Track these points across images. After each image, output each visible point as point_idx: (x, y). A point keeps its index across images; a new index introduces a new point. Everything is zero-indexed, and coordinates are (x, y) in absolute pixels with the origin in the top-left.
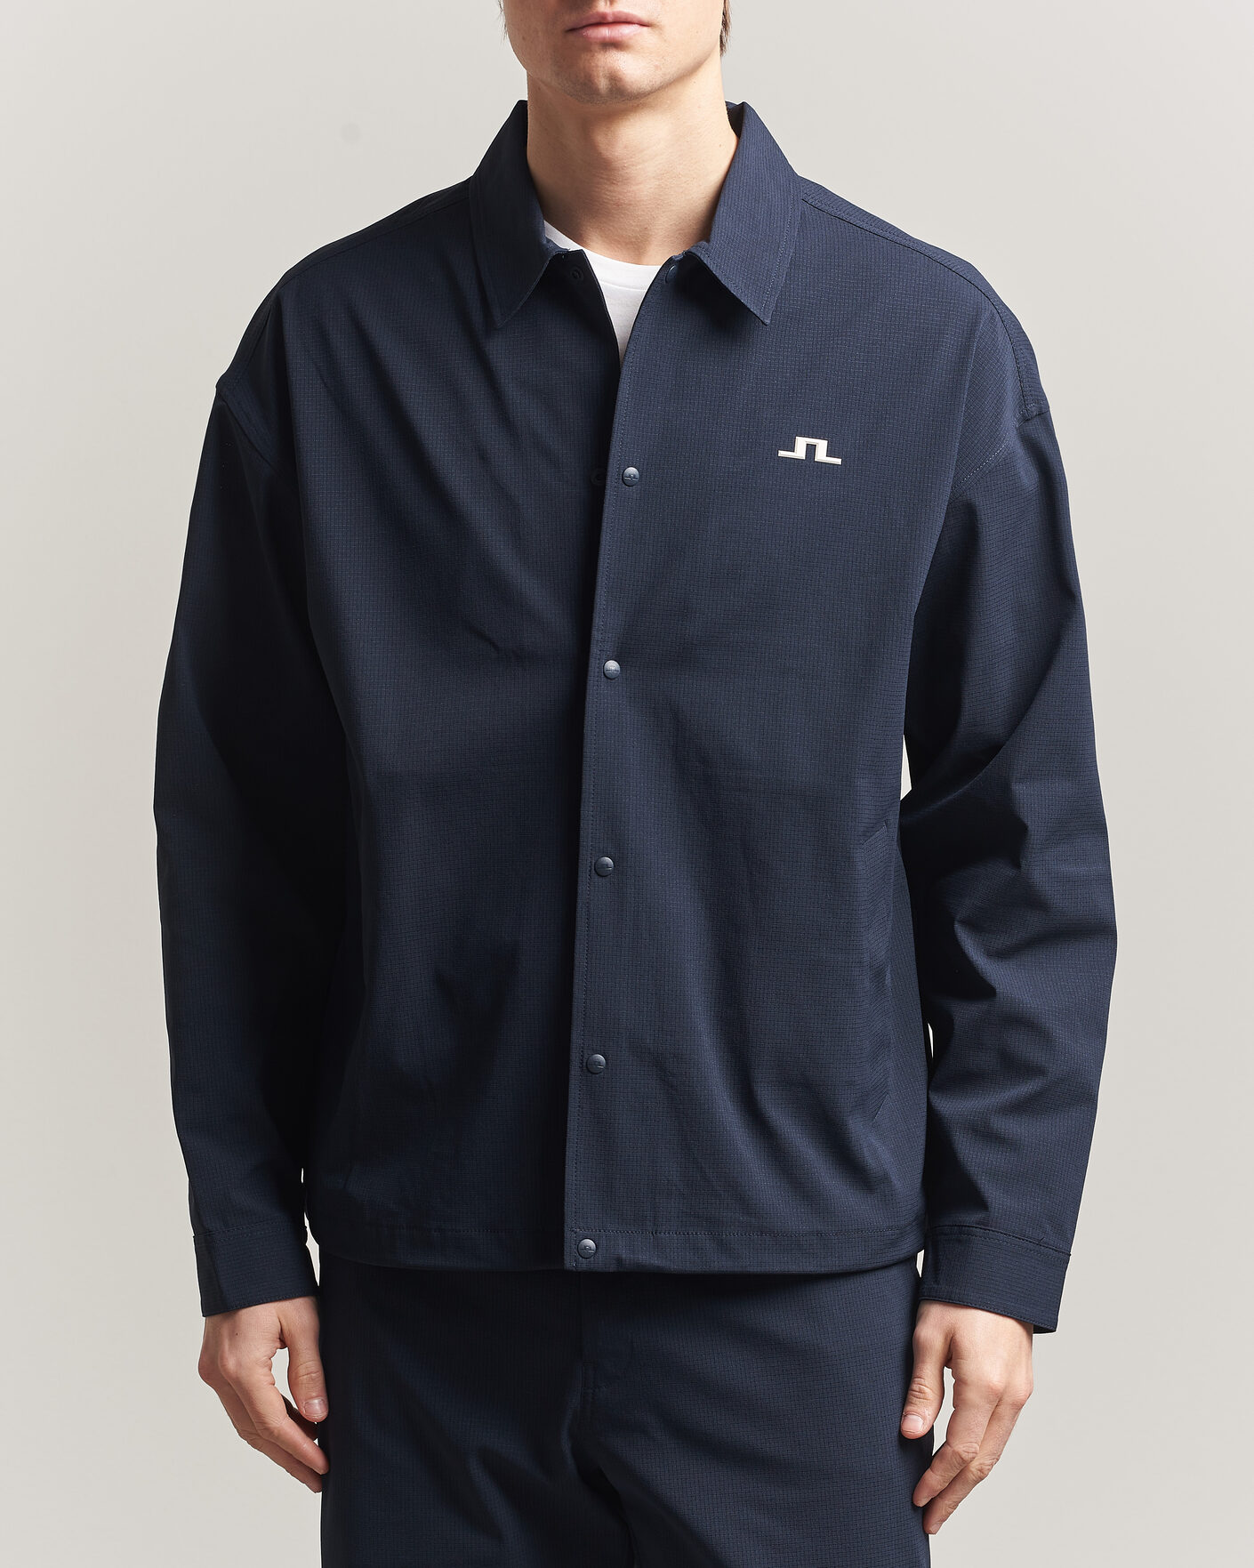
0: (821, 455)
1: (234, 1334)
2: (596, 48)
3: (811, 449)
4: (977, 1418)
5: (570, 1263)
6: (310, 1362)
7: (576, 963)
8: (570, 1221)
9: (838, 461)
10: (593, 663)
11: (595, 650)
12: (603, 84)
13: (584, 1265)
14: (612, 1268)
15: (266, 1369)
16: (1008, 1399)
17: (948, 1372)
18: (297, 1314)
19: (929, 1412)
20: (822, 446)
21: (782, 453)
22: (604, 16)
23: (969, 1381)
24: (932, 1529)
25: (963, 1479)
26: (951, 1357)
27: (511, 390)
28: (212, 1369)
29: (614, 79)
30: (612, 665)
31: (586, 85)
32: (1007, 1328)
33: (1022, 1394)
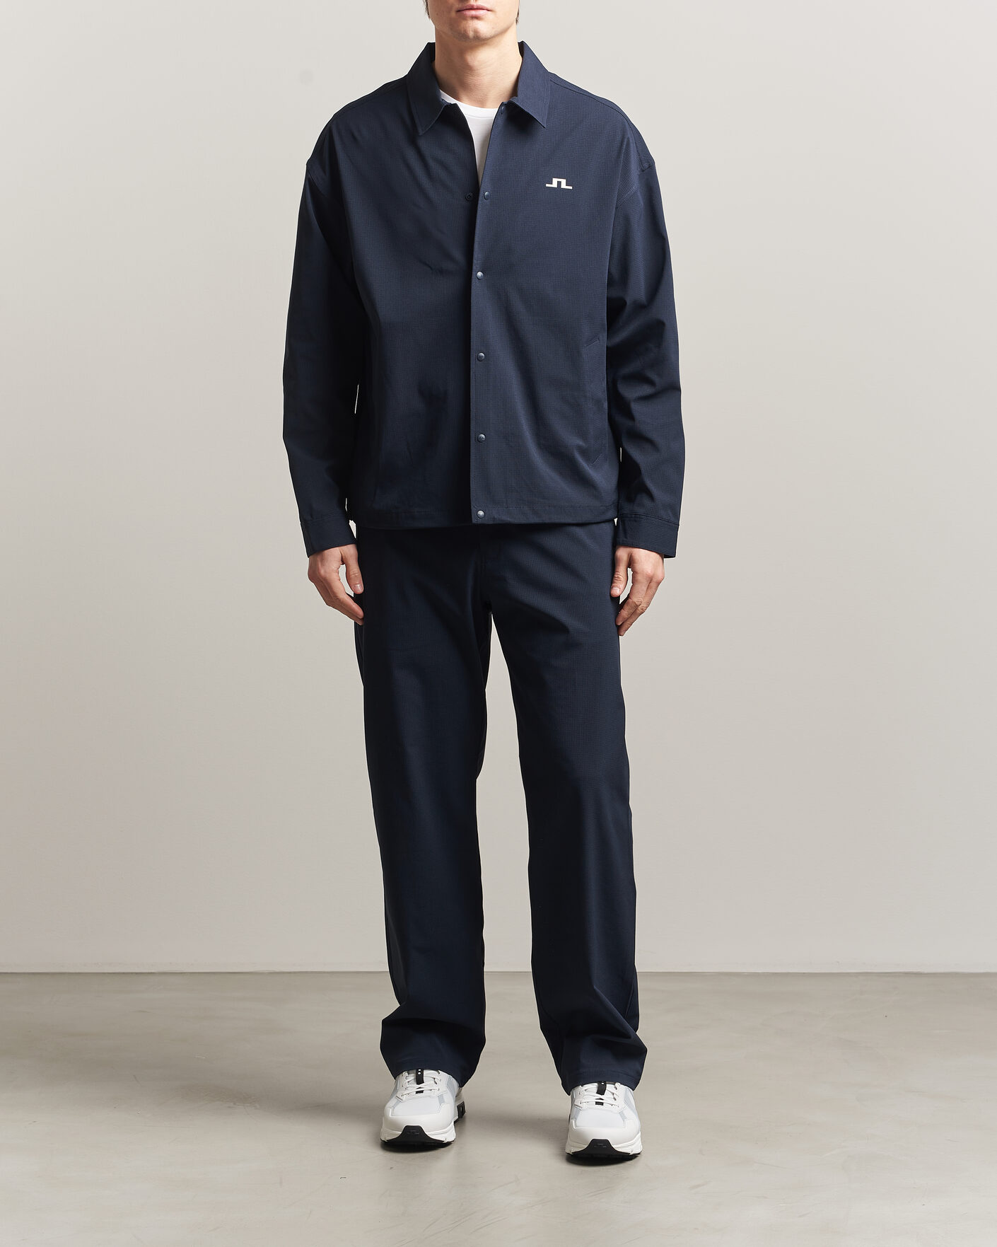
0: (564, 185)
1: (322, 560)
2: (468, 19)
3: (559, 183)
4: (642, 587)
5: (474, 521)
6: (355, 569)
7: (471, 397)
8: (473, 504)
9: (571, 188)
10: (474, 273)
11: (474, 268)
12: (471, 34)
13: (480, 521)
14: (491, 522)
15: (337, 574)
16: (654, 580)
17: (629, 570)
18: (350, 551)
19: (622, 586)
20: (564, 182)
21: (547, 185)
22: (473, 6)
23: (639, 572)
24: (622, 634)
25: (636, 612)
26: (631, 563)
27: (431, 163)
28: (314, 576)
29: (476, 32)
30: (480, 274)
31: (464, 36)
32: (654, 556)
33: (660, 578)
